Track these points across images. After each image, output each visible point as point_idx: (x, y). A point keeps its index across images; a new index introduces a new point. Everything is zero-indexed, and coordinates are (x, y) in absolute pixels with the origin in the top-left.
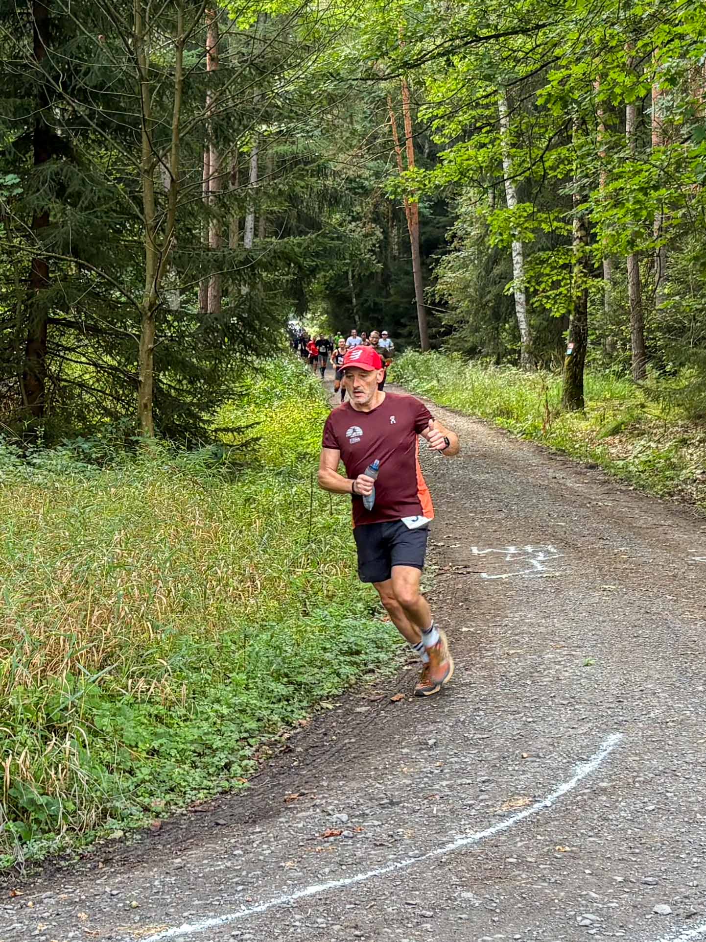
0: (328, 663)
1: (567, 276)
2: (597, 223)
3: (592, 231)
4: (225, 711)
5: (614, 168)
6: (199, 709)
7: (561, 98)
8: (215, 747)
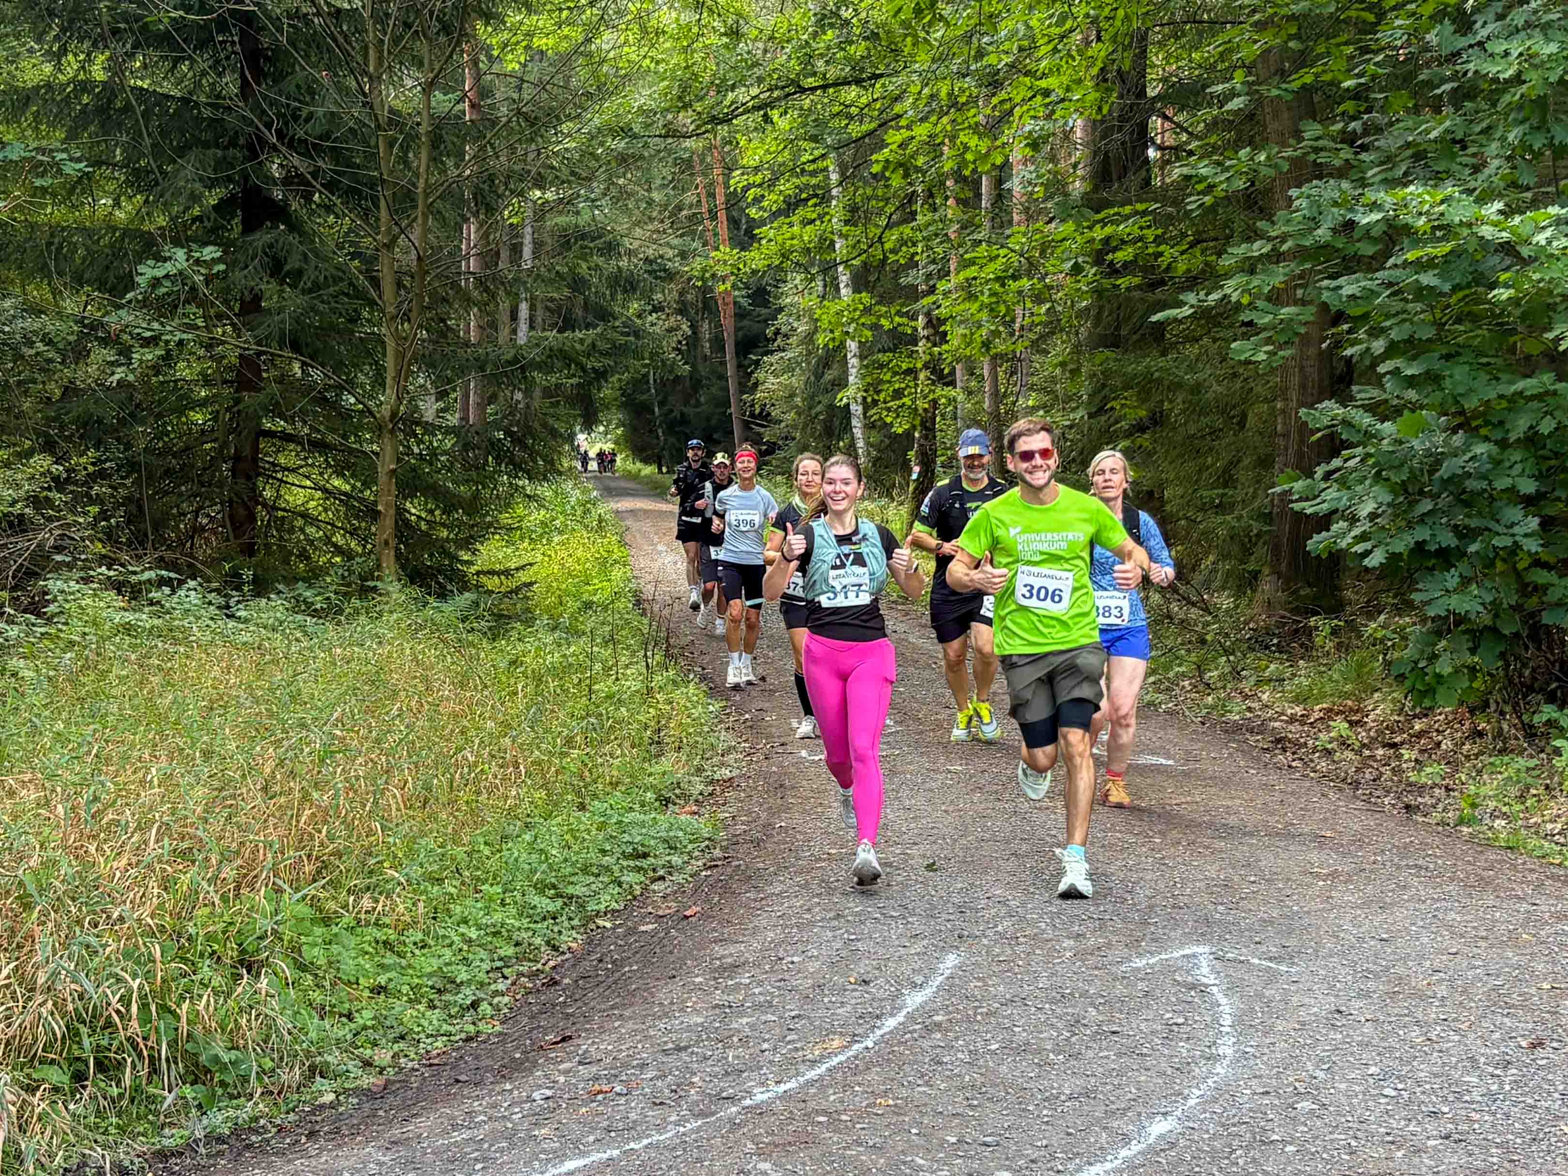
0: (608, 869)
1: (912, 384)
2: (946, 320)
3: (942, 329)
4: (473, 934)
5: (966, 252)
6: (441, 932)
7: (901, 165)
8: (458, 981)
